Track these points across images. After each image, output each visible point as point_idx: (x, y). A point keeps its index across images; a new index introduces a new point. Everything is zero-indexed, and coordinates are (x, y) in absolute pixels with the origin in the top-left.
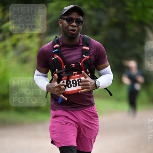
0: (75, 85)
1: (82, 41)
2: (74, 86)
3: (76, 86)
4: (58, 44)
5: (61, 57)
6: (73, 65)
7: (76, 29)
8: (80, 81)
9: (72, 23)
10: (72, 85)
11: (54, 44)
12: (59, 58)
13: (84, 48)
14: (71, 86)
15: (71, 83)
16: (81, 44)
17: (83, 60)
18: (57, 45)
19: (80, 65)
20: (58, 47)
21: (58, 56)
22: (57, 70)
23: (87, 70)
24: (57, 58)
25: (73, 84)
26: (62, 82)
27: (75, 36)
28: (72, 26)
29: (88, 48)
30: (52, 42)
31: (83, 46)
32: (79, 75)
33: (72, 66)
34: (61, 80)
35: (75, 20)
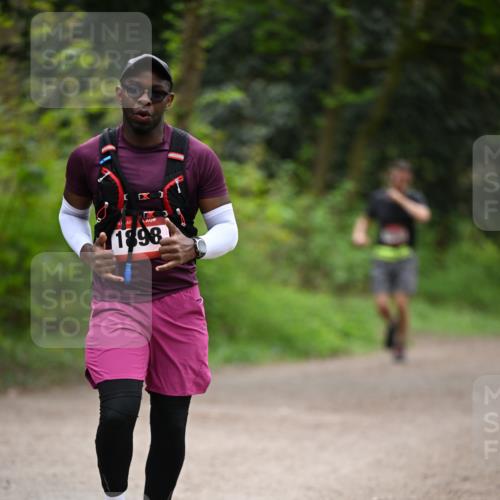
0: (144, 241)
1: (169, 140)
2: (141, 244)
3: (147, 244)
4: (112, 144)
5: (116, 173)
6: (144, 194)
7: (151, 110)
8: (156, 232)
9: (140, 96)
10: (139, 241)
11: (103, 142)
12: (113, 176)
13: (172, 155)
14: (135, 244)
15: (137, 237)
16: (167, 147)
17: (168, 186)
18: (110, 147)
19: (162, 196)
20: (112, 150)
21: (111, 171)
22: (106, 203)
23: (178, 210)
24: (108, 176)
25: (141, 238)
26: (116, 232)
27: (147, 127)
28: (140, 102)
29: (181, 157)
30: (100, 138)
31: (170, 151)
32: (154, 220)
33: (142, 196)
34: (115, 227)
35: (147, 91)
